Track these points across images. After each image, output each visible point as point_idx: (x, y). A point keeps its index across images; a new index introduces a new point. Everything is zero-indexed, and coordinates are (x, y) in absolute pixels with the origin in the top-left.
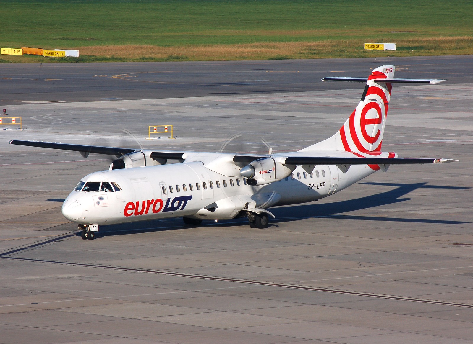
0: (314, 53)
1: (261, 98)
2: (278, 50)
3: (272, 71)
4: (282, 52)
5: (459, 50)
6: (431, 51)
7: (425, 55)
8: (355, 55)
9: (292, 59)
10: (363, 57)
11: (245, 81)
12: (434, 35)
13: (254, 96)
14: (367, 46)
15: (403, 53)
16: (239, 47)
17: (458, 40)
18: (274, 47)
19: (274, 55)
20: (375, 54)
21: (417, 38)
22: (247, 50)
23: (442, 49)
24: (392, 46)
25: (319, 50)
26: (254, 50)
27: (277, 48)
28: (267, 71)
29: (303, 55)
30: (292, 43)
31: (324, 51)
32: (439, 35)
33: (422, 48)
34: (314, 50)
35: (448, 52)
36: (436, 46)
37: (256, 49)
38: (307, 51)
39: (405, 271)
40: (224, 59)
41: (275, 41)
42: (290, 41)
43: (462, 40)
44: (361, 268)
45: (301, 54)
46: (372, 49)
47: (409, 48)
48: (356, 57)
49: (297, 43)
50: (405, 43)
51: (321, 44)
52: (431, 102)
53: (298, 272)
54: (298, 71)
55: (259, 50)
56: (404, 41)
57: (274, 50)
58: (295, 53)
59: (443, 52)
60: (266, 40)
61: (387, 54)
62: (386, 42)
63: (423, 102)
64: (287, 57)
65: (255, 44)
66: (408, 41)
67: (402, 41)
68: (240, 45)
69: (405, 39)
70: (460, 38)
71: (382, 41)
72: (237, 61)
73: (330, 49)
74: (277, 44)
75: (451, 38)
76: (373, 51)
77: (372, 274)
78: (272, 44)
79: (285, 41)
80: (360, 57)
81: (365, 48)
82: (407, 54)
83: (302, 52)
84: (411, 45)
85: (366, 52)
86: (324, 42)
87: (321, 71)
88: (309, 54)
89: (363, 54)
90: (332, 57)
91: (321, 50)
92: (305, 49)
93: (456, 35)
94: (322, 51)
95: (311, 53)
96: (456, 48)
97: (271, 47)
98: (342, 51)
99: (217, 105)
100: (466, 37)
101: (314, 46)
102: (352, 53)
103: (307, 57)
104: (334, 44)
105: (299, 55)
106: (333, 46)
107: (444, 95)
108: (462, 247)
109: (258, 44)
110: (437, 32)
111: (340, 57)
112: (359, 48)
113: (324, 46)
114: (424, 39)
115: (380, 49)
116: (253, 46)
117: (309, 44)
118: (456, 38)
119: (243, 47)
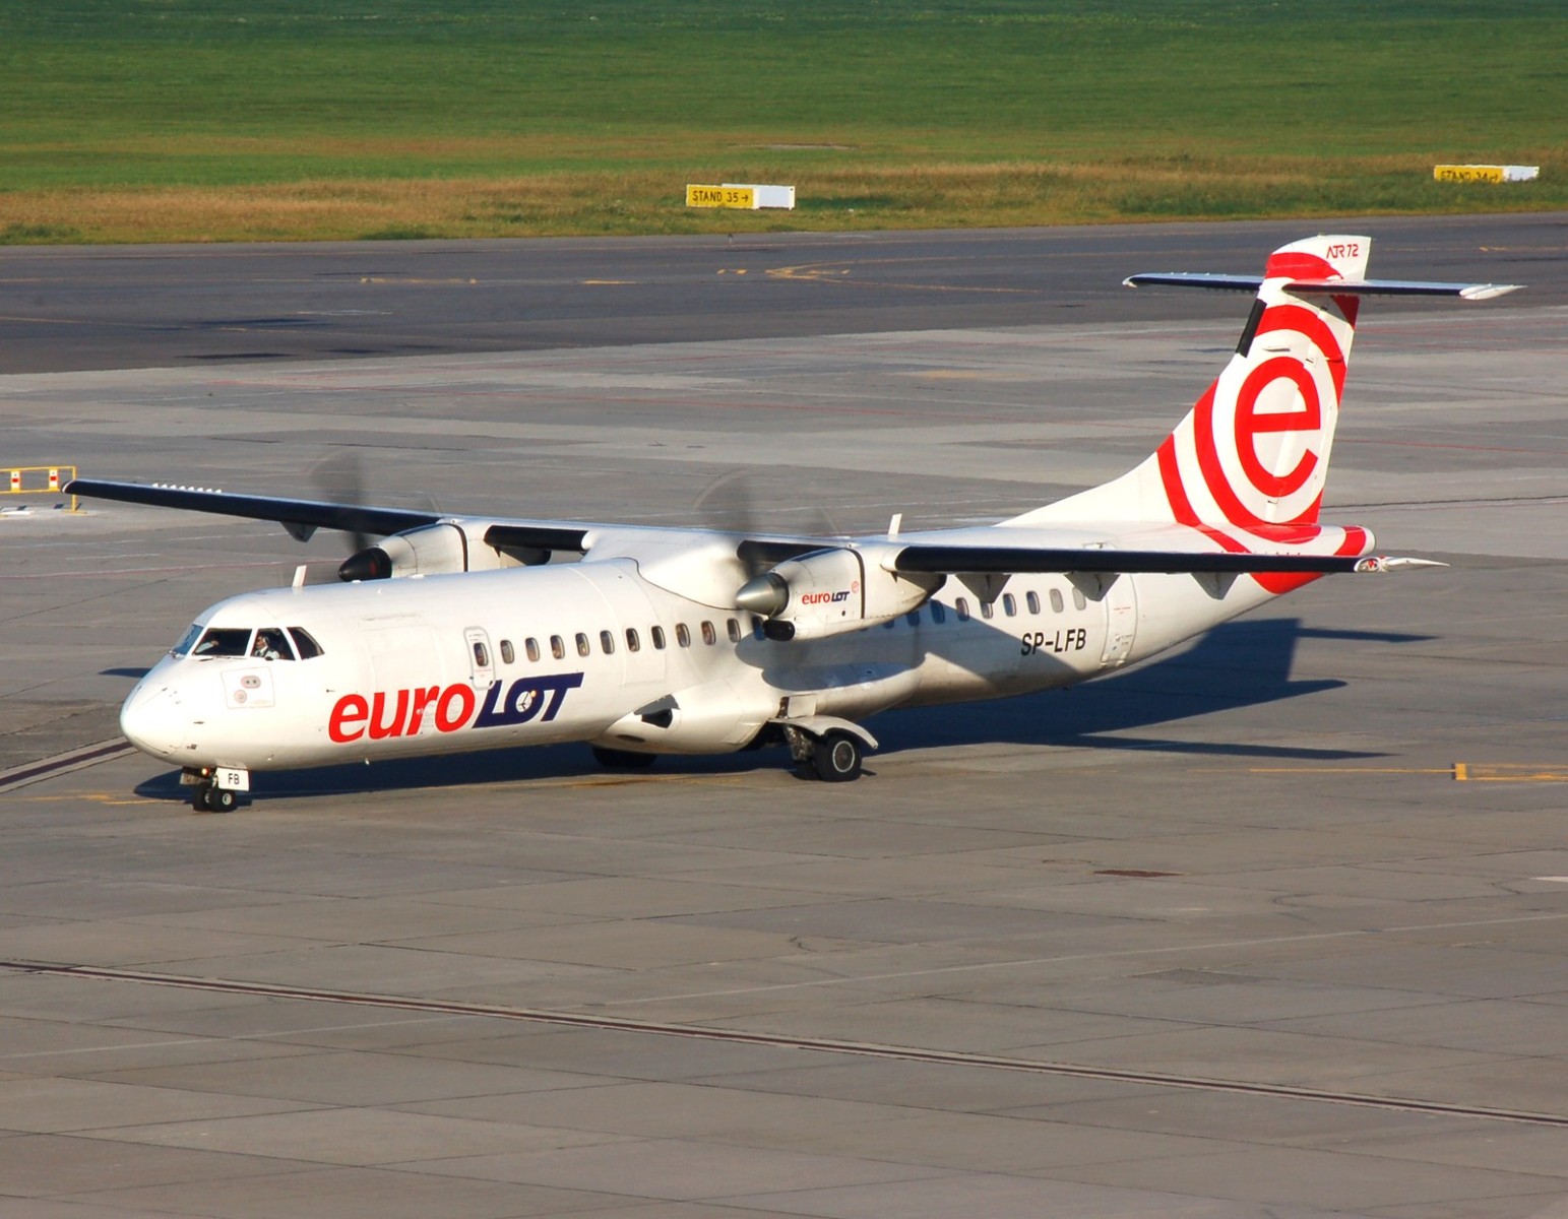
0: (517, 219)
1: (358, 373)
2: (389, 206)
3: (381, 280)
4: (408, 214)
5: (1008, 211)
6: (914, 212)
7: (895, 227)
8: (659, 224)
9: (440, 236)
10: (686, 232)
11: (292, 313)
12: (919, 158)
13: (332, 365)
14: (695, 195)
15: (822, 219)
16: (252, 194)
17: (1002, 174)
18: (374, 195)
19: (382, 224)
20: (725, 222)
21: (859, 169)
22: (281, 205)
23: (953, 205)
24: (784, 196)
25: (532, 207)
26: (306, 205)
27: (385, 199)
28: (364, 280)
29: (480, 224)
30: (434, 182)
31: (551, 211)
32: (938, 158)
33: (883, 201)
34: (515, 207)
35: (971, 216)
36: (930, 198)
37: (314, 204)
38: (491, 210)
39: (950, 966)
40: (206, 237)
41: (372, 174)
42: (426, 174)
43: (1017, 177)
44: (800, 957)
45: (469, 218)
46: (715, 204)
47: (840, 203)
48: (661, 232)
49: (452, 182)
50: (825, 187)
51: (534, 185)
52: (950, 387)
53: (588, 971)
54: (473, 281)
55: (322, 205)
56: (819, 178)
57: (378, 207)
58: (452, 217)
59: (956, 216)
60: (343, 173)
61: (767, 223)
62: (759, 180)
63: (920, 387)
64: (427, 233)
65: (306, 184)
66: (832, 179)
67: (811, 178)
68: (252, 187)
69: (823, 169)
70: (1007, 167)
71: (744, 178)
72: (254, 245)
73: (569, 205)
74: (382, 184)
75: (977, 169)
76: (719, 213)
77: (844, 977)
78: (367, 185)
79: (410, 176)
80: (675, 230)
81: (689, 201)
82: (834, 223)
83: (473, 212)
84: (843, 191)
85: (691, 214)
86: (546, 180)
87: (553, 282)
88: (500, 221)
89: (685, 222)
90: (578, 232)
91: (541, 207)
92: (484, 205)
93: (993, 158)
94: (544, 212)
95: (504, 218)
96: (999, 205)
97: (363, 195)
98: (612, 211)
99: (211, 398)
100: (1029, 167)
101: (512, 192)
102: (645, 218)
103: (494, 231)
104: (581, 186)
105: (466, 225)
106: (577, 194)
107: (988, 365)
108: (1134, 882)
109: (318, 184)
110: (924, 149)
111: (608, 232)
112: (670, 202)
113: (546, 193)
114: (888, 170)
115: (740, 205)
116: (301, 193)
117: (495, 185)
118: (994, 168)
119: (265, 194)
